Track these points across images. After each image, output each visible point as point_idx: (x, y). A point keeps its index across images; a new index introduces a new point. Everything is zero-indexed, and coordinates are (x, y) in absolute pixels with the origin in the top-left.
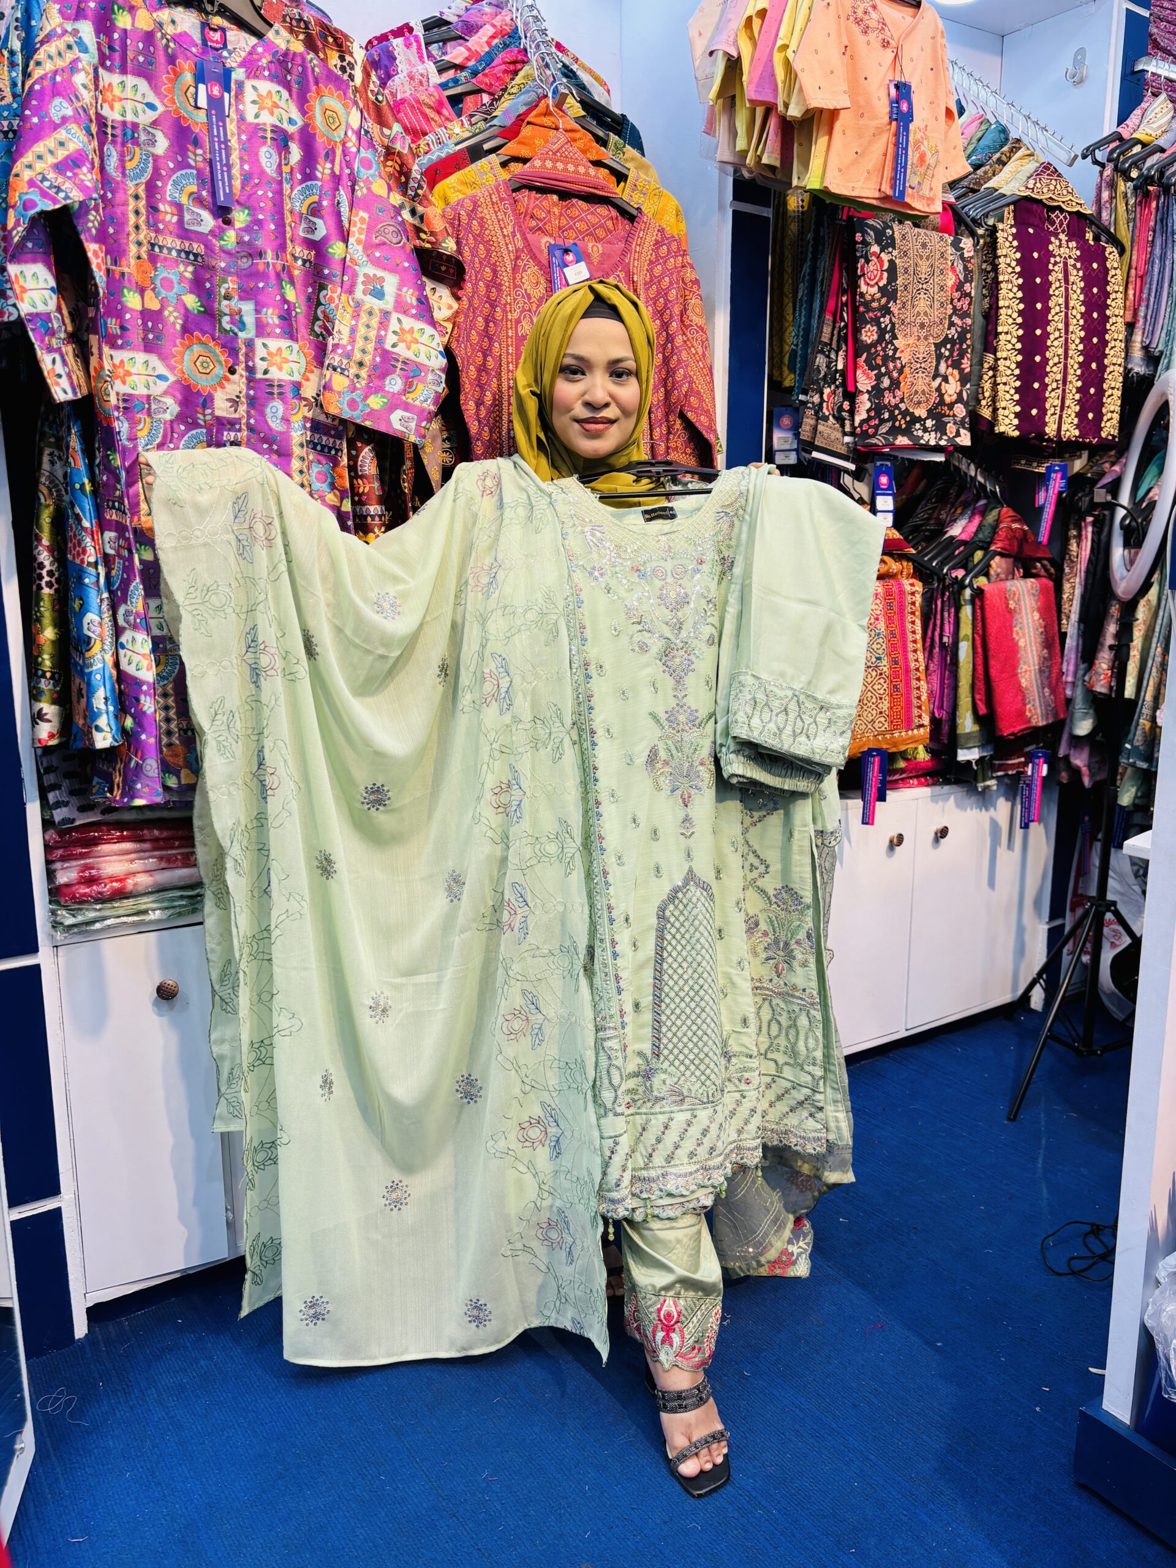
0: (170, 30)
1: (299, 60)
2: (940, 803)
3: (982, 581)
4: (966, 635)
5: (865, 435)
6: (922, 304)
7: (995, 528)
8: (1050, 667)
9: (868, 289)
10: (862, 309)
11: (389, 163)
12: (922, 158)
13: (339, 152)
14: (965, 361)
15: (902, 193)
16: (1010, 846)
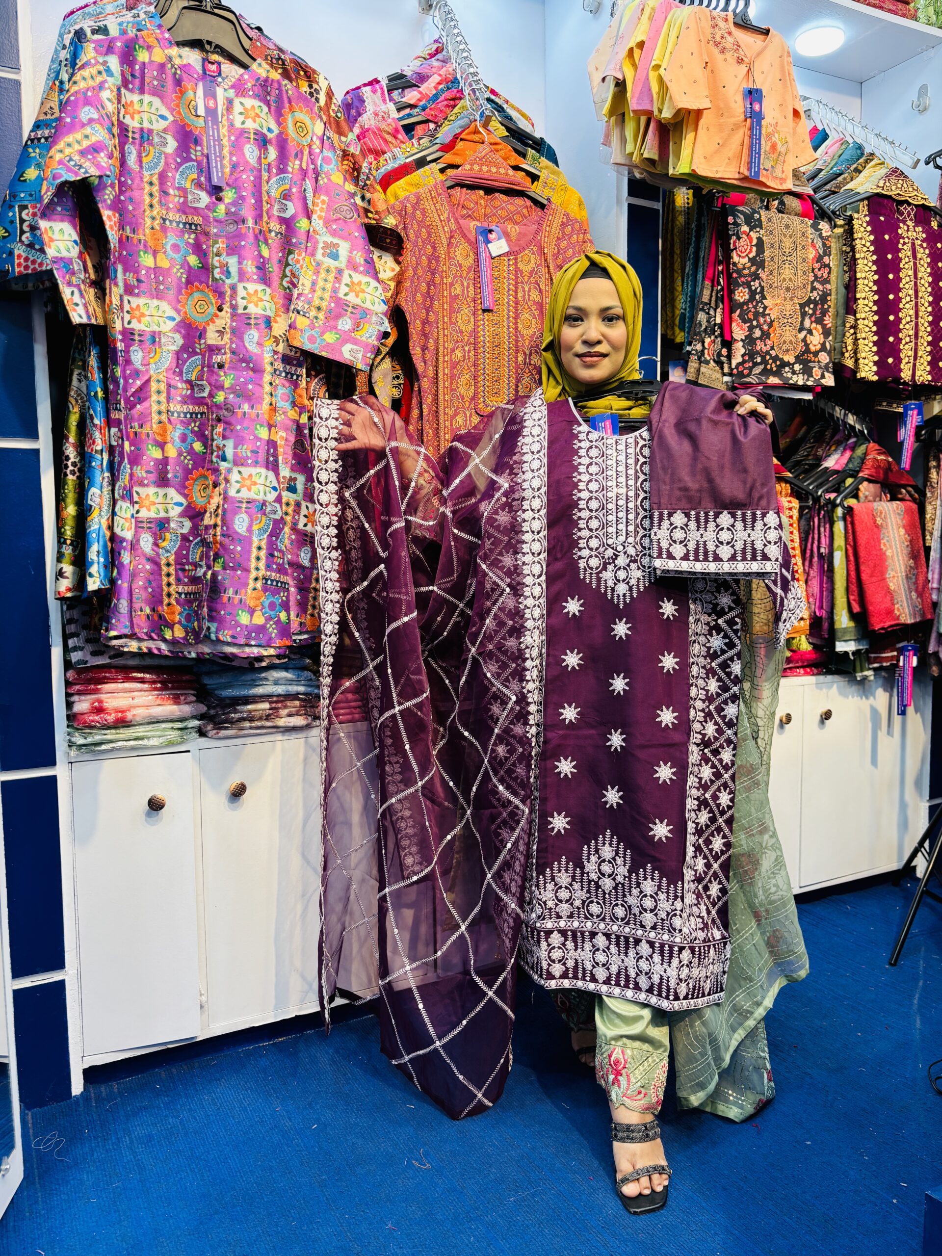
0: (177, 62)
1: (276, 85)
2: (824, 690)
3: (852, 502)
4: (840, 546)
5: (741, 375)
6: (787, 272)
7: (863, 460)
8: (917, 576)
9: (740, 259)
10: (735, 275)
11: (345, 162)
12: (774, 147)
13: (306, 152)
14: (827, 318)
15: (758, 173)
16: (890, 733)
